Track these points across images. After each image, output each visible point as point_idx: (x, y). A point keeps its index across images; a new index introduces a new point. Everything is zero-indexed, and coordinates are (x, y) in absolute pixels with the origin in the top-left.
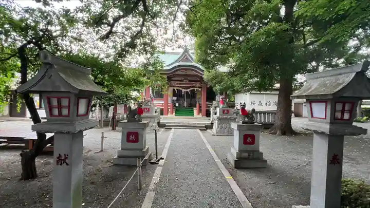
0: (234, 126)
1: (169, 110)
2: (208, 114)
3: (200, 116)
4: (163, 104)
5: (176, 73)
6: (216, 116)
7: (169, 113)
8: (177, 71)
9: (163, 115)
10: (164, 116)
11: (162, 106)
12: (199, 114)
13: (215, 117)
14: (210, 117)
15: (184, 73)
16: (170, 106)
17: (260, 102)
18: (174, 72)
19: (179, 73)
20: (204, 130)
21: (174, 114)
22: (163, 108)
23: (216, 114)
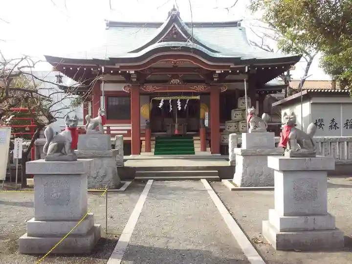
0: (273, 162)
1: (144, 143)
2: (223, 150)
3: (208, 153)
4: (129, 131)
5: (153, 65)
6: (240, 149)
7: (143, 149)
8: (154, 60)
9: (129, 154)
10: (131, 156)
11: (128, 135)
12: (204, 149)
13: (238, 151)
14: (228, 154)
15: (170, 65)
16: (143, 135)
17: (333, 120)
18: (149, 63)
19: (160, 64)
20: (216, 180)
21: (153, 150)
22: (130, 139)
23: (239, 146)
